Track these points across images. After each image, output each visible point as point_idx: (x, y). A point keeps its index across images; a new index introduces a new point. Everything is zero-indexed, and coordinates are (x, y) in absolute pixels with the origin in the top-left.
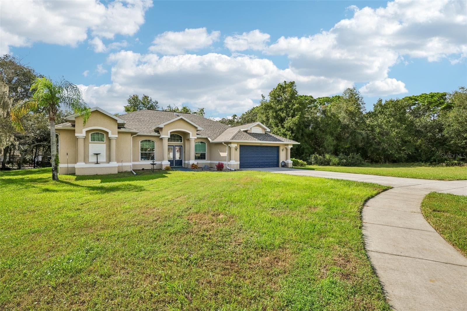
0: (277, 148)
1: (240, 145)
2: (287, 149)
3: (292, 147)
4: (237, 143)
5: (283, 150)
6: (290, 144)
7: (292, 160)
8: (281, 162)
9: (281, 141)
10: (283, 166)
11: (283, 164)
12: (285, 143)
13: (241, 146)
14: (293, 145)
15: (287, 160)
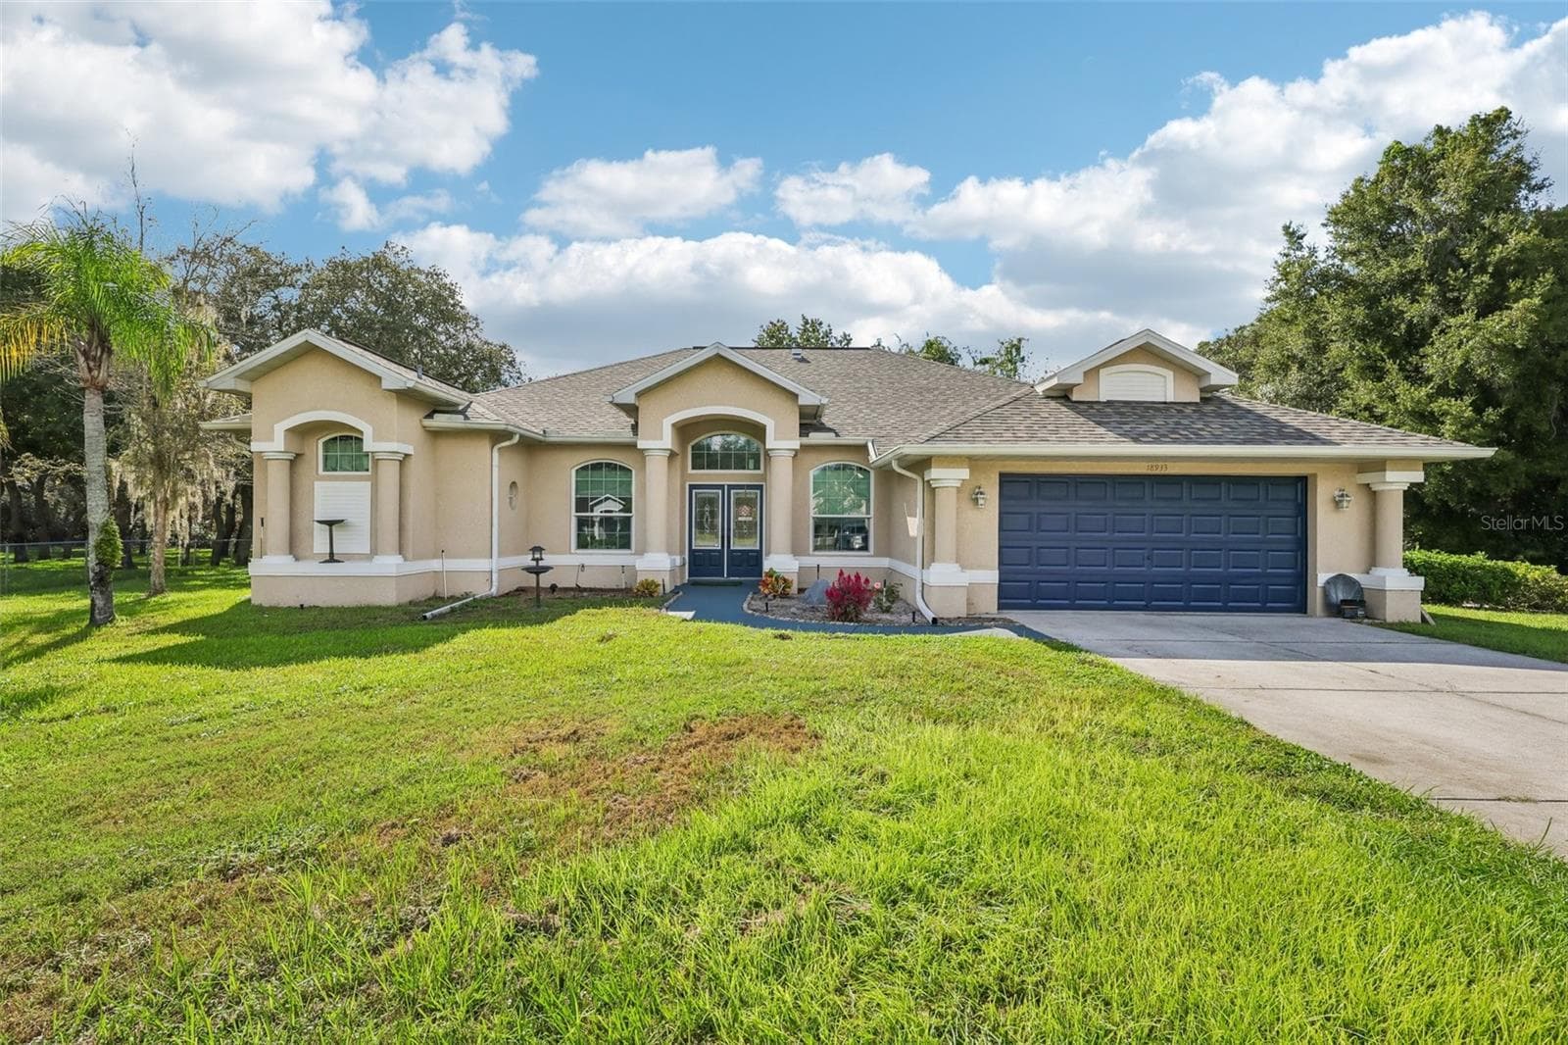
0: (1298, 488)
1: (1001, 475)
2: (1373, 496)
3: (1419, 477)
4: (973, 461)
5: (1337, 504)
6: (1405, 462)
7: (1413, 568)
8: (1322, 578)
9: (1314, 439)
10: (1335, 610)
11: (1339, 595)
12: (1348, 450)
13: (1006, 480)
14: (1430, 466)
15: (1377, 572)
